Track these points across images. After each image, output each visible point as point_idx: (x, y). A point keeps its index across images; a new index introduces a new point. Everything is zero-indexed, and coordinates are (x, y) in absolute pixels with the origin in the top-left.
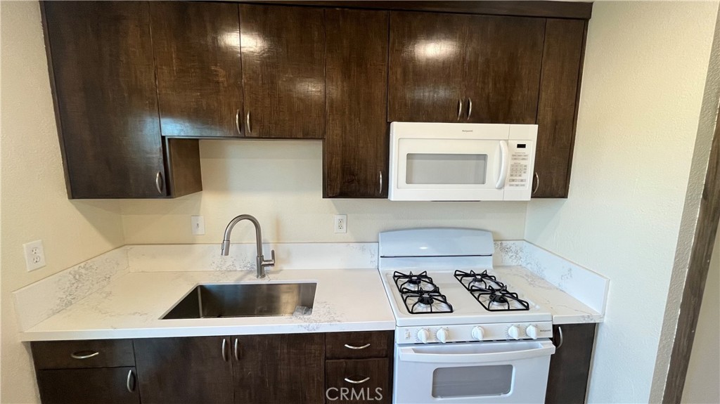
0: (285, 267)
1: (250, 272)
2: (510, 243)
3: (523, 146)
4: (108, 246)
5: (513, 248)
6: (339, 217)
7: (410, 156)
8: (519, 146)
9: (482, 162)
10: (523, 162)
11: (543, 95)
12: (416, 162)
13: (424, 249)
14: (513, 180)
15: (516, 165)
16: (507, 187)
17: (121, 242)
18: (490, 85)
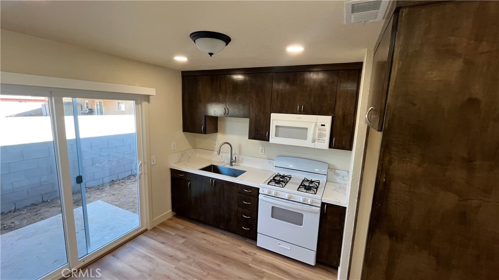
0: (241, 165)
1: (228, 164)
2: (339, 172)
3: (324, 125)
4: (191, 148)
5: (341, 174)
6: (262, 148)
7: (276, 126)
8: (322, 125)
9: (306, 130)
10: (324, 132)
11: (338, 104)
12: (280, 129)
13: (291, 166)
14: (319, 140)
15: (321, 133)
16: (316, 143)
17: (195, 147)
18: (312, 99)
